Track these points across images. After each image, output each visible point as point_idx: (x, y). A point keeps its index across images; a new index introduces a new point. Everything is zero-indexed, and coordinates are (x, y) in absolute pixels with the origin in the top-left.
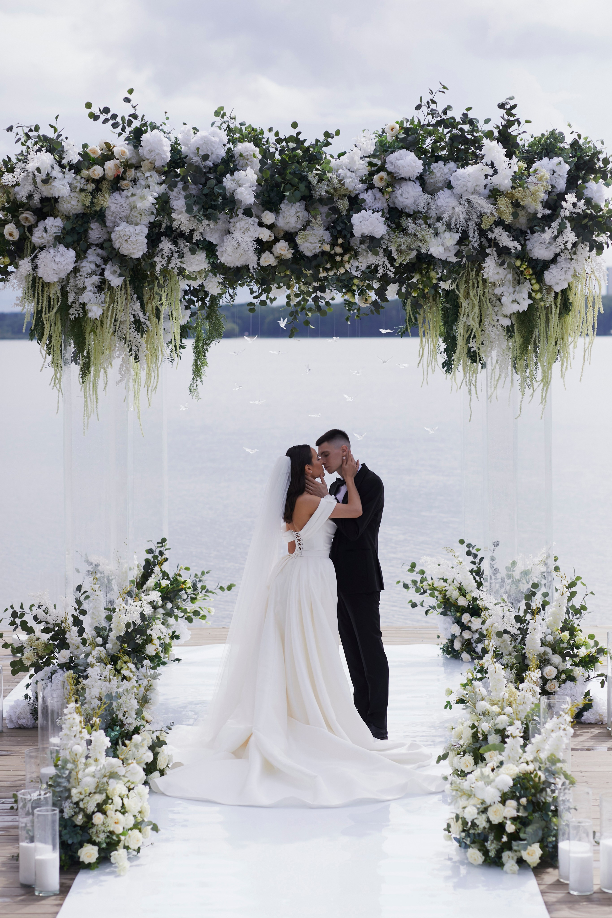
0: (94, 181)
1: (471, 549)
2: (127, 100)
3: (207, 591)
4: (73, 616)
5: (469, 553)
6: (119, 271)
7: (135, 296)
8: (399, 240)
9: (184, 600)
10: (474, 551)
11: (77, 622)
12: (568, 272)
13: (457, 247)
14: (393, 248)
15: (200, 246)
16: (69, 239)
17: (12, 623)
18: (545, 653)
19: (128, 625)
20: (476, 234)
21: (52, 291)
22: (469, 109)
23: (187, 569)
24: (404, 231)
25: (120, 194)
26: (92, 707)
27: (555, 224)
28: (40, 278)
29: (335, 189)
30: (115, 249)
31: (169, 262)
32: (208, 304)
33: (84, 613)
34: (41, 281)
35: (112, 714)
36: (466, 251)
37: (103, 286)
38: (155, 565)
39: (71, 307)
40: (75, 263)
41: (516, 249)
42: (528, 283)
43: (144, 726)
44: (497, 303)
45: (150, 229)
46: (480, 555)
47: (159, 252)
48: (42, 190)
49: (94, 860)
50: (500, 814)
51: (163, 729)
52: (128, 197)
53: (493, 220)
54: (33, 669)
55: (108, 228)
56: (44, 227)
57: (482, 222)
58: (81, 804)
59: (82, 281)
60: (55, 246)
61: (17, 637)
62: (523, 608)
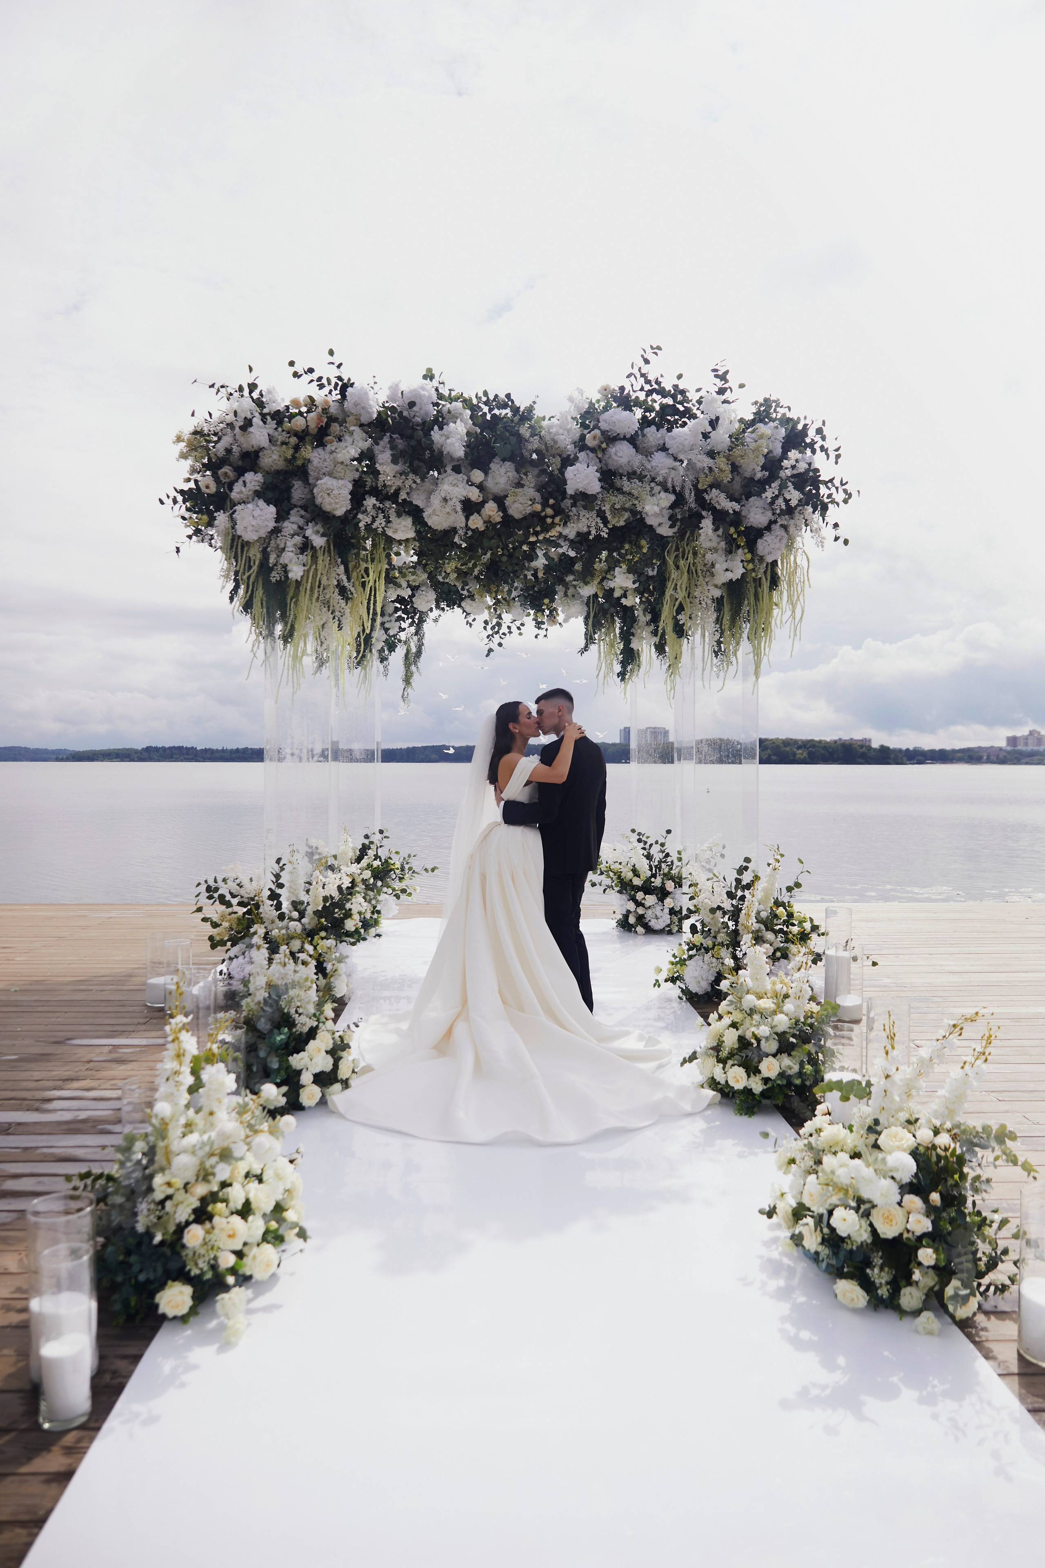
0: (296, 434)
2: (331, 362)
3: (414, 872)
4: (270, 889)
5: (639, 841)
6: (322, 531)
7: (340, 560)
8: (613, 498)
9: (393, 880)
10: (644, 839)
11: (274, 896)
12: (782, 542)
13: (671, 511)
14: (607, 508)
15: (407, 510)
16: (270, 495)
17: (210, 898)
19: (325, 899)
20: (693, 494)
21: (252, 552)
22: (680, 377)
23: (397, 853)
24: (620, 490)
25: (324, 450)
27: (775, 485)
28: (240, 537)
29: (547, 448)
30: (317, 506)
31: (374, 521)
32: (417, 621)
33: (281, 886)
34: (241, 540)
35: (280, 1010)
36: (679, 517)
37: (305, 546)
38: (369, 848)
39: (271, 569)
40: (276, 522)
41: (734, 511)
42: (740, 551)
43: (324, 1023)
44: (708, 573)
45: (354, 485)
46: (649, 842)
47: (363, 508)
48: (241, 439)
49: (184, 1310)
50: (894, 1222)
51: (348, 1026)
52: (332, 452)
53: (710, 479)
54: (229, 943)
55: (309, 484)
56: (244, 482)
57: (698, 482)
58: (168, 1204)
59: (283, 541)
60: (253, 500)
61: (215, 911)
62: (734, 884)
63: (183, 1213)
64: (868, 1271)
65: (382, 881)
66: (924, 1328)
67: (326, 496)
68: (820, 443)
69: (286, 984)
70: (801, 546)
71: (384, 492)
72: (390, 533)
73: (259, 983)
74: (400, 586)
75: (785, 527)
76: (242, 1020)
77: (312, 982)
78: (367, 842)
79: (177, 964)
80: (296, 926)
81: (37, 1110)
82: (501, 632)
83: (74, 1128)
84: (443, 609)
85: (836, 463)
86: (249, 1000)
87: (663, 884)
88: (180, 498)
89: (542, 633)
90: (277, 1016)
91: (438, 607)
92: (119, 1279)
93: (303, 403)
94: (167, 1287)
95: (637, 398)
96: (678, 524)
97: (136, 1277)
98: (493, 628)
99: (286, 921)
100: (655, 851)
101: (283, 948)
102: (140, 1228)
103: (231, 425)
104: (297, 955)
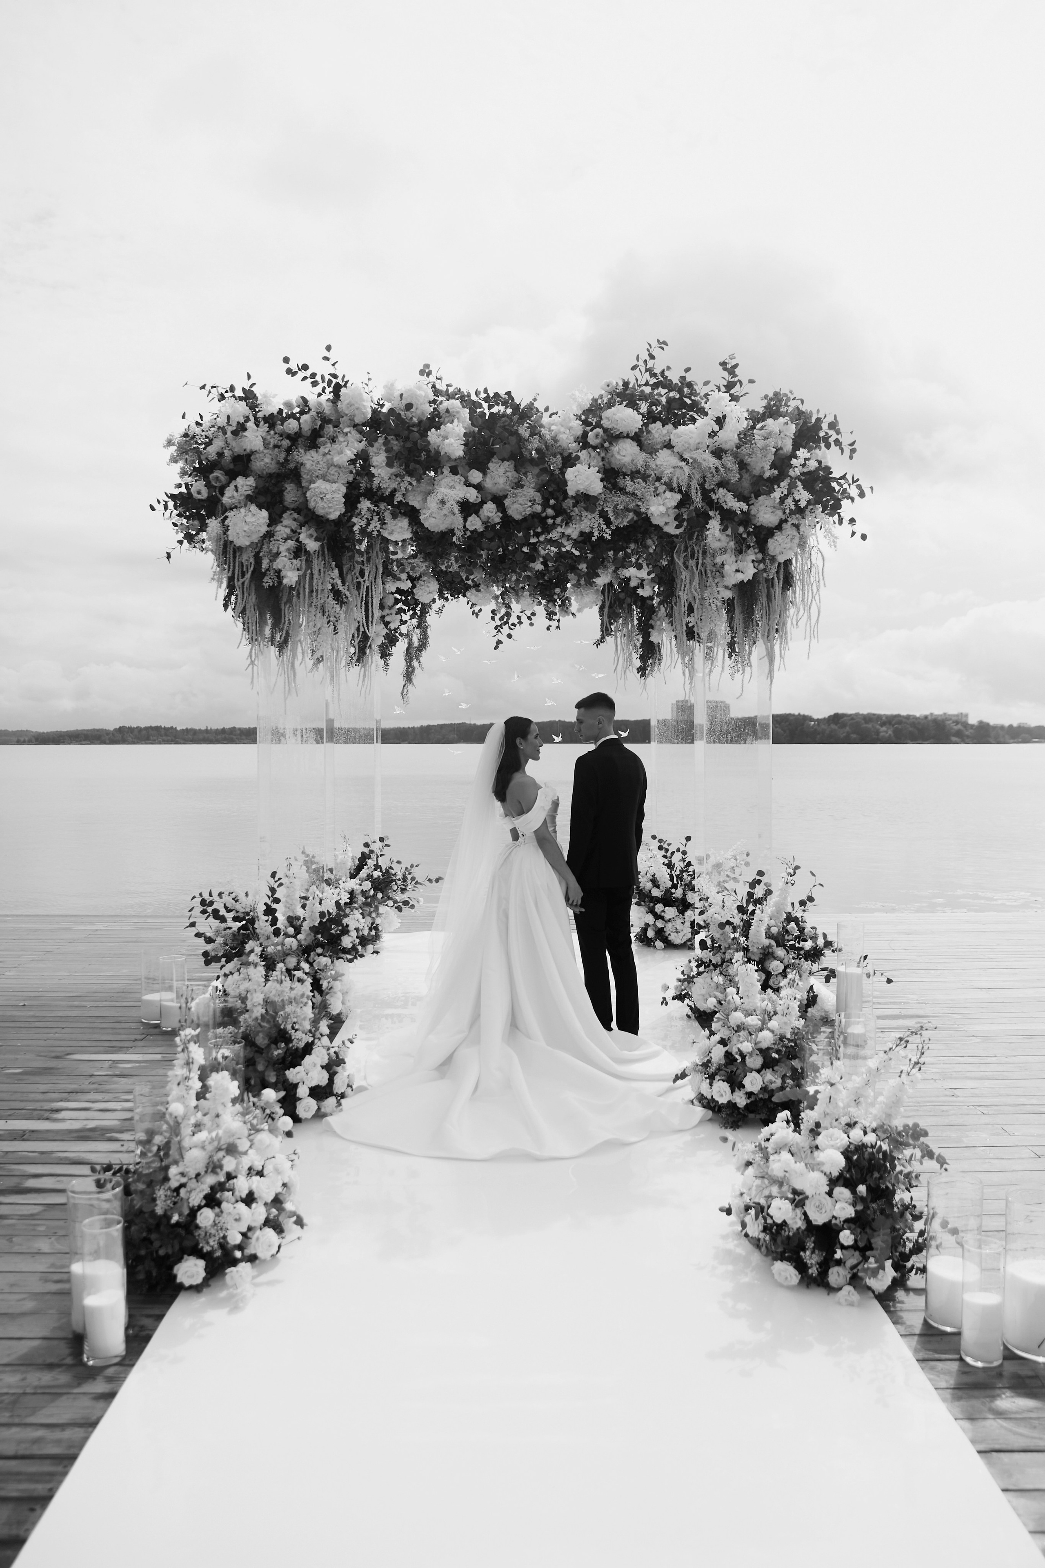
0: (289, 437)
1: (662, 844)
2: (326, 359)
3: (417, 883)
4: (266, 904)
5: (660, 848)
6: (315, 535)
7: (334, 563)
8: (616, 498)
9: (395, 891)
10: (665, 846)
11: (270, 911)
12: (793, 540)
13: (677, 510)
14: (608, 509)
15: (402, 511)
16: (262, 499)
17: (204, 912)
18: (770, 946)
19: (322, 915)
20: (699, 494)
21: (245, 557)
22: (688, 370)
23: (399, 862)
24: (622, 490)
25: (317, 452)
26: (254, 1016)
27: (784, 484)
28: (232, 542)
29: (547, 447)
30: (310, 510)
31: (368, 524)
32: (418, 612)
33: (277, 901)
34: (232, 545)
35: (277, 1026)
36: (685, 517)
37: (299, 551)
38: (369, 858)
39: (264, 575)
40: (268, 526)
41: (742, 511)
42: (751, 551)
43: (319, 1039)
44: (717, 573)
45: (347, 488)
46: (672, 849)
47: (357, 511)
48: (233, 444)
49: (198, 1280)
50: (824, 1211)
51: (343, 1043)
52: (325, 455)
53: (717, 479)
54: (223, 960)
55: (302, 487)
56: (236, 487)
57: (705, 481)
58: (183, 1191)
59: (276, 546)
60: (246, 506)
61: (209, 926)
62: (746, 897)
63: (196, 1199)
64: (802, 1253)
65: (382, 892)
66: (846, 1300)
67: (319, 500)
68: (834, 436)
69: (283, 1000)
70: (816, 544)
71: (379, 493)
72: (385, 534)
73: (256, 999)
74: (399, 579)
75: (797, 527)
76: (240, 1035)
77: (308, 997)
78: (366, 850)
79: (172, 980)
80: (291, 942)
81: (47, 1119)
82: (510, 622)
83: (84, 1135)
84: (447, 599)
85: (851, 458)
86: (246, 1016)
87: (684, 895)
88: (171, 504)
89: (554, 624)
90: (274, 1031)
91: (441, 596)
92: (143, 1252)
93: (295, 404)
94: (183, 1261)
95: (642, 391)
96: (685, 524)
97: (157, 1252)
98: (501, 619)
99: (281, 937)
100: (676, 859)
101: (280, 966)
102: (159, 1211)
103: (222, 429)
104: (293, 973)
